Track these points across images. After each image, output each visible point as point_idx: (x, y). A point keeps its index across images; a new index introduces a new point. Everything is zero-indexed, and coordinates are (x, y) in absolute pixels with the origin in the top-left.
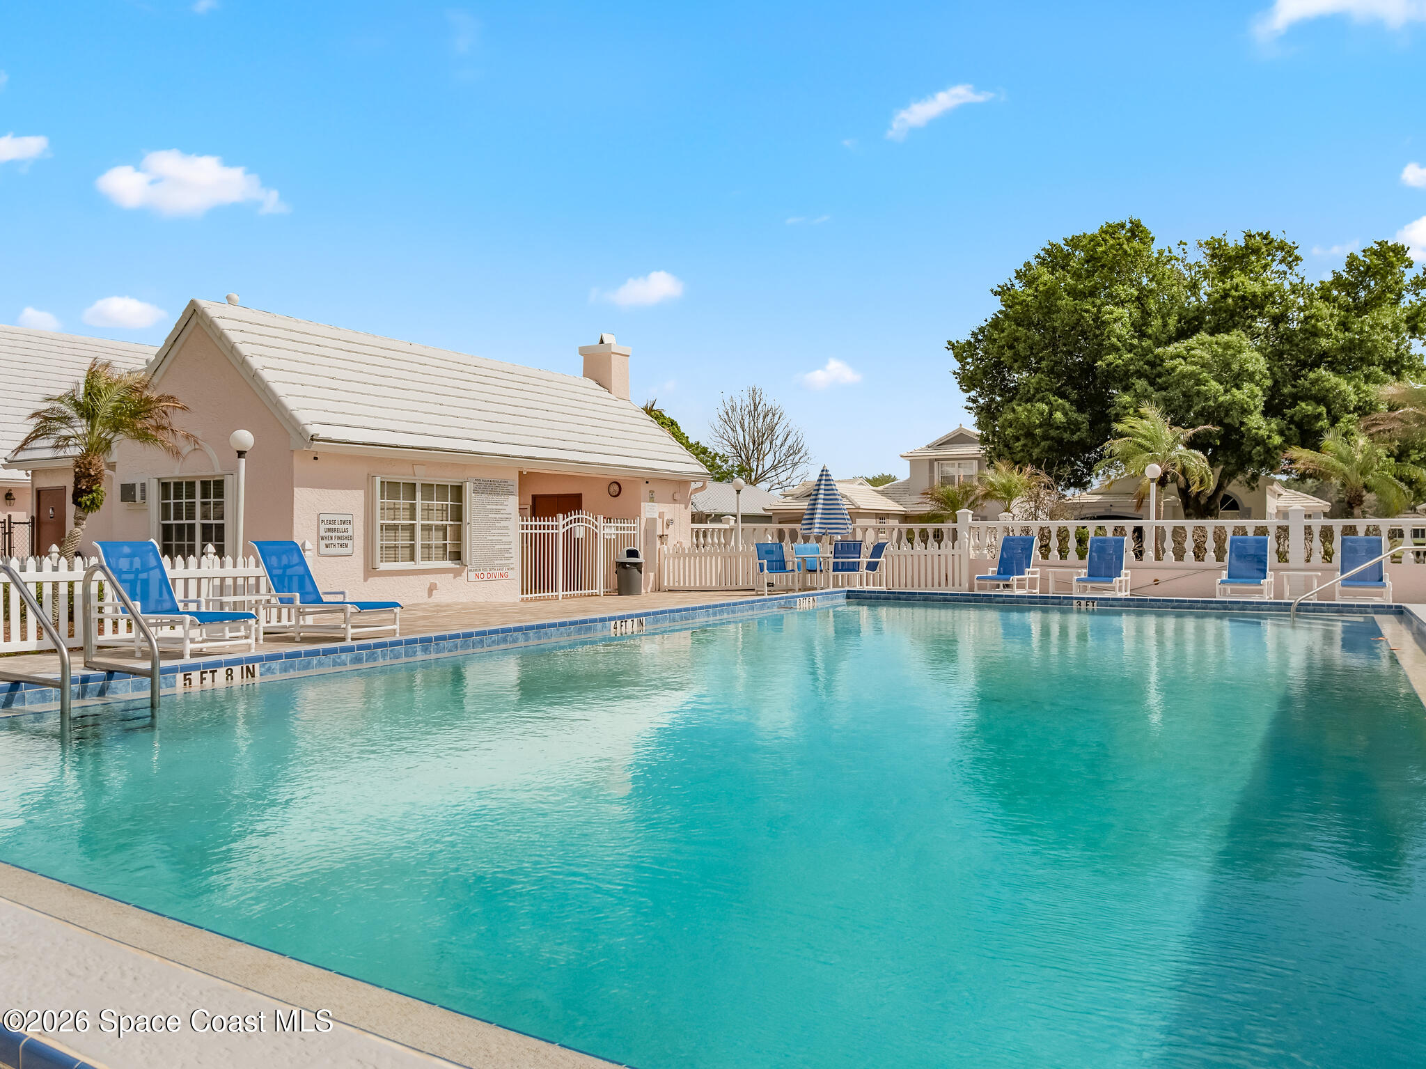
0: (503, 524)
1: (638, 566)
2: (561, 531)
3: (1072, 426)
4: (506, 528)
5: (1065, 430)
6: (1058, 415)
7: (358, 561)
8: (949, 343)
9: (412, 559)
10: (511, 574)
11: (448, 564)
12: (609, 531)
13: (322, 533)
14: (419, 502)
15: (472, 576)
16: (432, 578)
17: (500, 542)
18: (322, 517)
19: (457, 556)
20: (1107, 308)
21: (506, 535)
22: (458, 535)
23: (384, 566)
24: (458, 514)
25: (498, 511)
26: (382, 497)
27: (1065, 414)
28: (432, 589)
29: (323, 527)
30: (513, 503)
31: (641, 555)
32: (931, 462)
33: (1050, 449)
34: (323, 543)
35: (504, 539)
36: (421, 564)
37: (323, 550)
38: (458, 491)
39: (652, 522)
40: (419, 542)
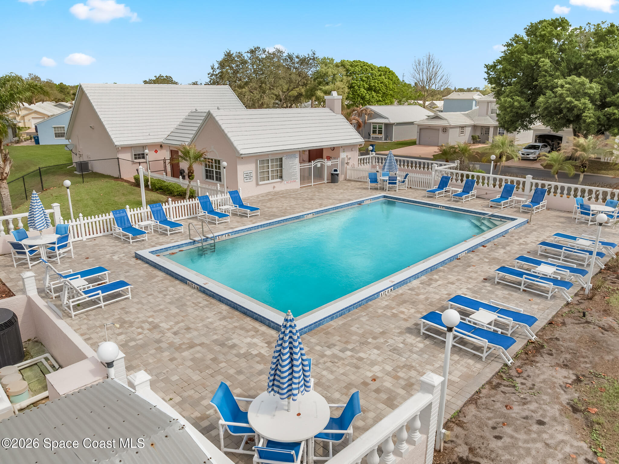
0: (294, 167)
1: (337, 175)
2: (313, 166)
3: (522, 107)
4: (296, 168)
5: (519, 109)
6: (516, 103)
7: (254, 182)
8: (485, 65)
9: (269, 180)
10: (297, 180)
11: (279, 180)
12: (329, 163)
13: (245, 177)
14: (270, 164)
15: (285, 182)
16: (274, 185)
17: (293, 172)
18: (245, 172)
19: (281, 177)
20: (542, 59)
21: (296, 170)
22: (281, 171)
23: (261, 183)
24: (281, 166)
25: (293, 163)
26: (260, 164)
27: (520, 103)
28: (274, 187)
29: (245, 175)
30: (297, 160)
31: (338, 171)
32: (488, 102)
33: (513, 116)
34: (245, 179)
35: (295, 171)
36: (271, 181)
37: (245, 181)
38: (281, 159)
39: (343, 159)
40: (270, 175)
